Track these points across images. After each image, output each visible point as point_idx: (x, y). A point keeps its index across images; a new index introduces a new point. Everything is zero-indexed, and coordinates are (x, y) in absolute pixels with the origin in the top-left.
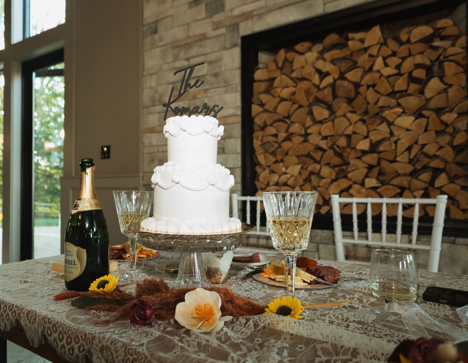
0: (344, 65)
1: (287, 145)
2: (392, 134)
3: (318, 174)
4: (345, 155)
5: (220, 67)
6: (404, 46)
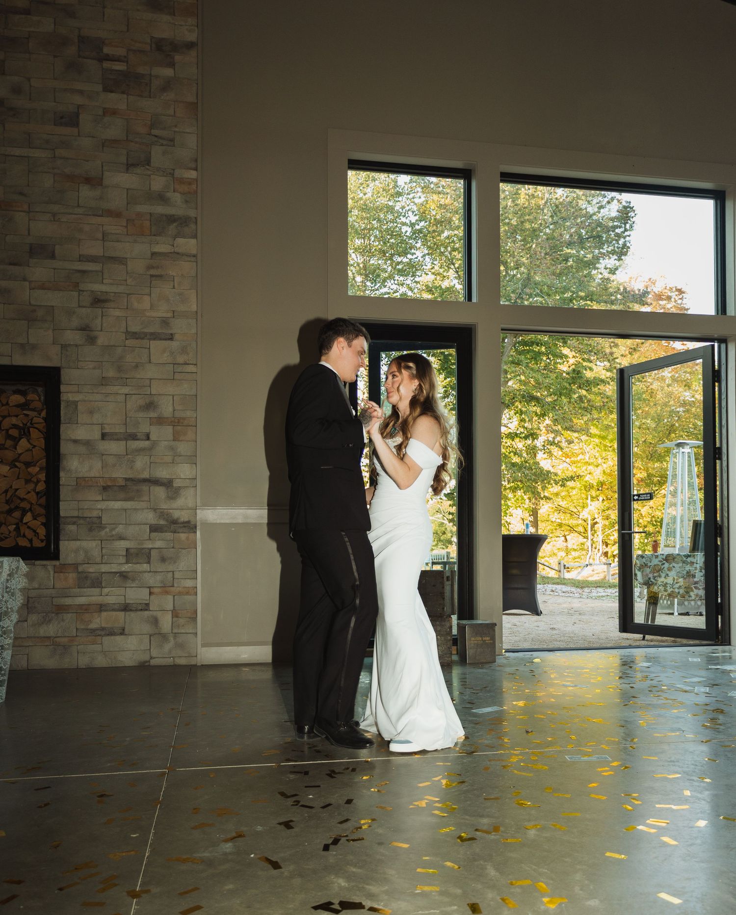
6: (4, 407)
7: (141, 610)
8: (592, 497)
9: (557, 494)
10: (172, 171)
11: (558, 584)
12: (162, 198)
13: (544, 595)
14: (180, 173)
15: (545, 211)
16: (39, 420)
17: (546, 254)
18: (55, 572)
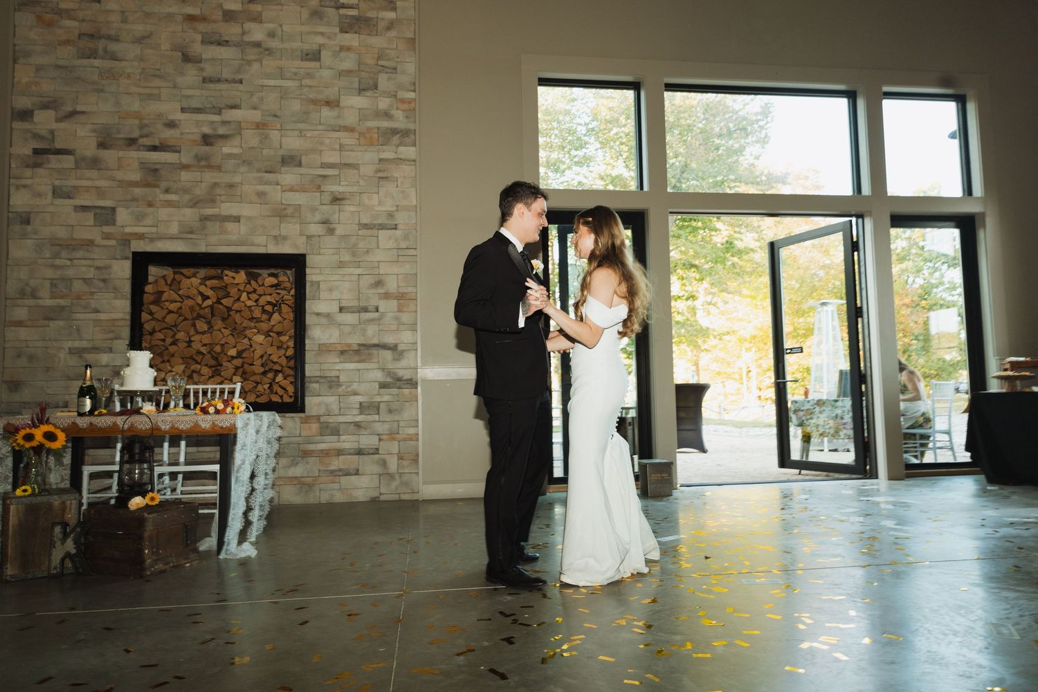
0: (221, 293)
1: (173, 349)
2: (251, 346)
3: (198, 372)
4: (220, 358)
5: (110, 274)
6: (260, 288)
7: (372, 454)
8: (746, 349)
9: (715, 347)
10: (395, 94)
11: (719, 424)
12: (387, 115)
13: (709, 433)
14: (401, 94)
15: (698, 109)
16: (289, 297)
17: (700, 145)
18: (301, 423)
